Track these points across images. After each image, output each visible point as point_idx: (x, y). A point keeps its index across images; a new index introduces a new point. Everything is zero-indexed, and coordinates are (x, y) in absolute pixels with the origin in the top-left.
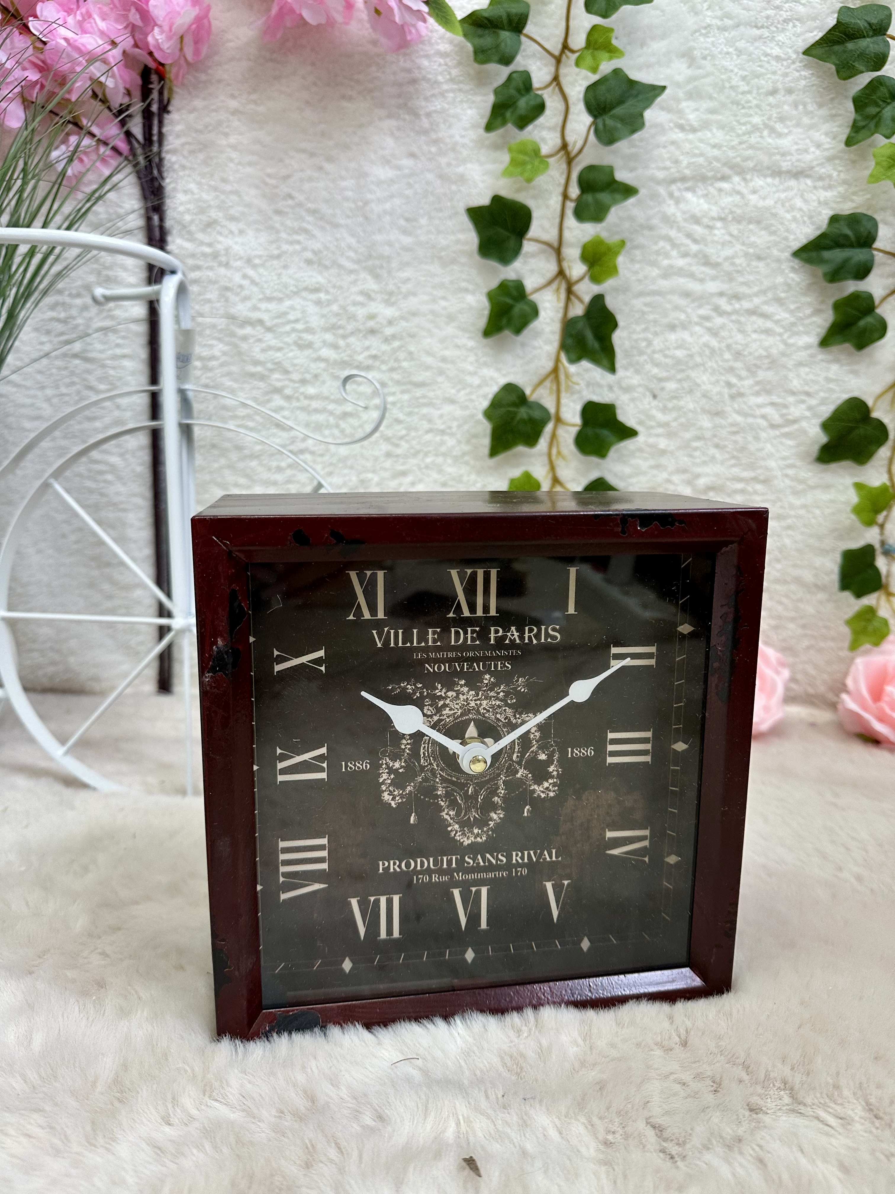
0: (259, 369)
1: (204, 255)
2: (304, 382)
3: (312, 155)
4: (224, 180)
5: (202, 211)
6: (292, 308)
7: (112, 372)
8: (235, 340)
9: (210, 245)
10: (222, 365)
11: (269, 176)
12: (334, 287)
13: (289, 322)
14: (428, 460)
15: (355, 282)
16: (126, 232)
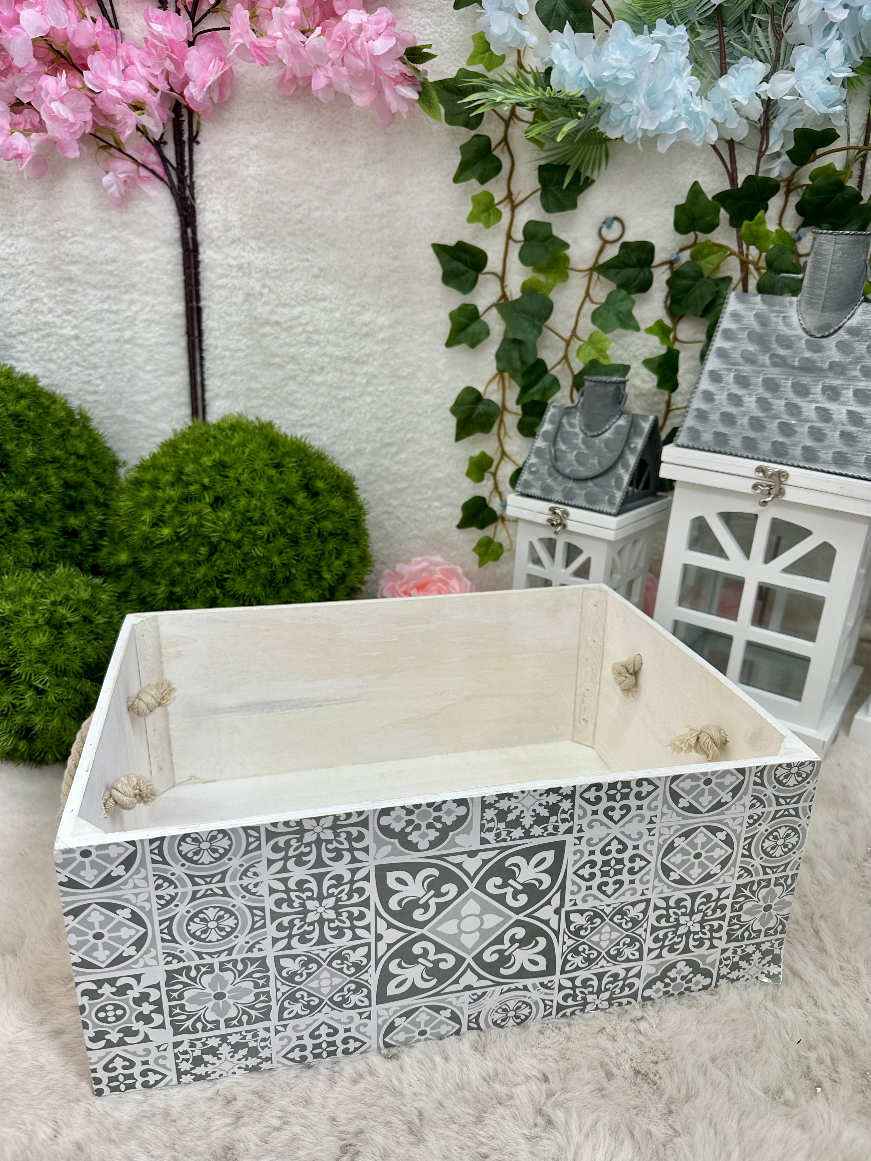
0: (277, 360)
1: (231, 266)
2: (312, 371)
3: (319, 188)
4: (244, 205)
5: (227, 229)
6: (302, 313)
7: (156, 356)
8: (256, 336)
9: (235, 258)
10: (246, 356)
11: (283, 203)
12: (336, 298)
13: (300, 324)
14: (409, 436)
15: (353, 296)
16: (164, 242)
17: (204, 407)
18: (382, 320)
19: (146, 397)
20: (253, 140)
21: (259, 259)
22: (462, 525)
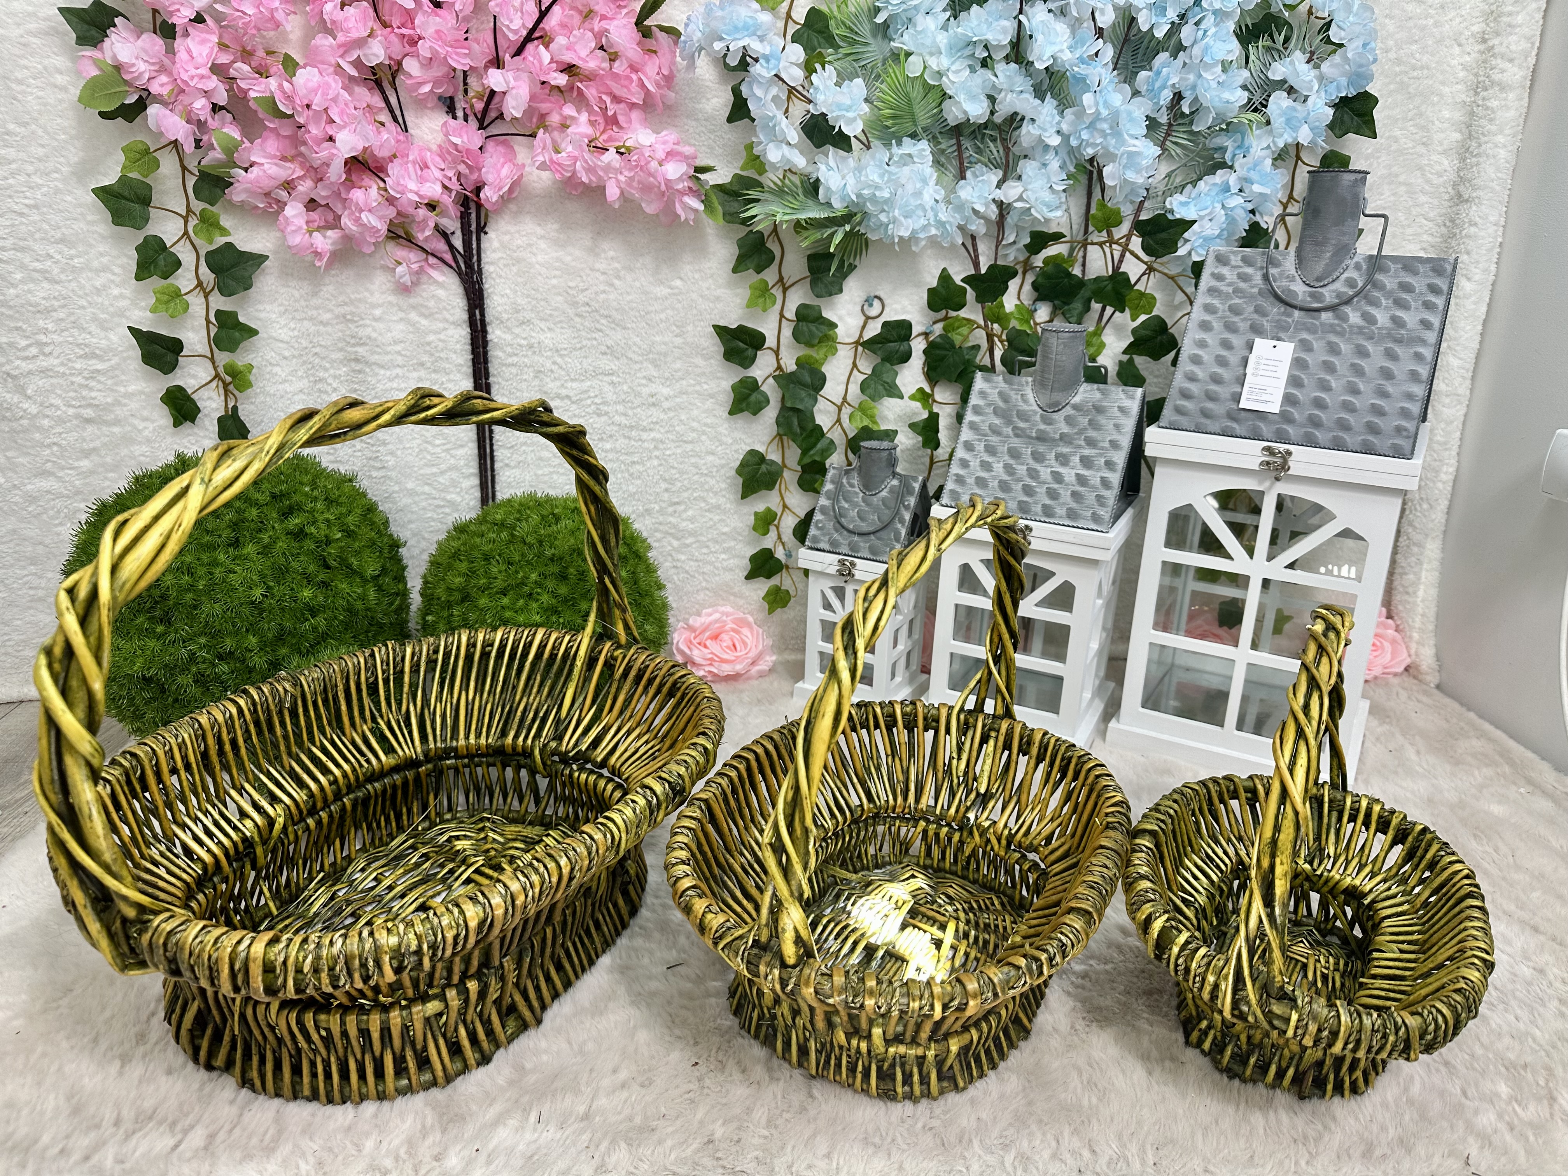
1: (520, 345)
5: (517, 312)
9: (524, 338)
11: (570, 287)
15: (640, 370)
16: (453, 323)
17: (493, 477)
18: (666, 391)
19: (434, 470)
20: (539, 231)
21: (547, 338)
22: (749, 577)
